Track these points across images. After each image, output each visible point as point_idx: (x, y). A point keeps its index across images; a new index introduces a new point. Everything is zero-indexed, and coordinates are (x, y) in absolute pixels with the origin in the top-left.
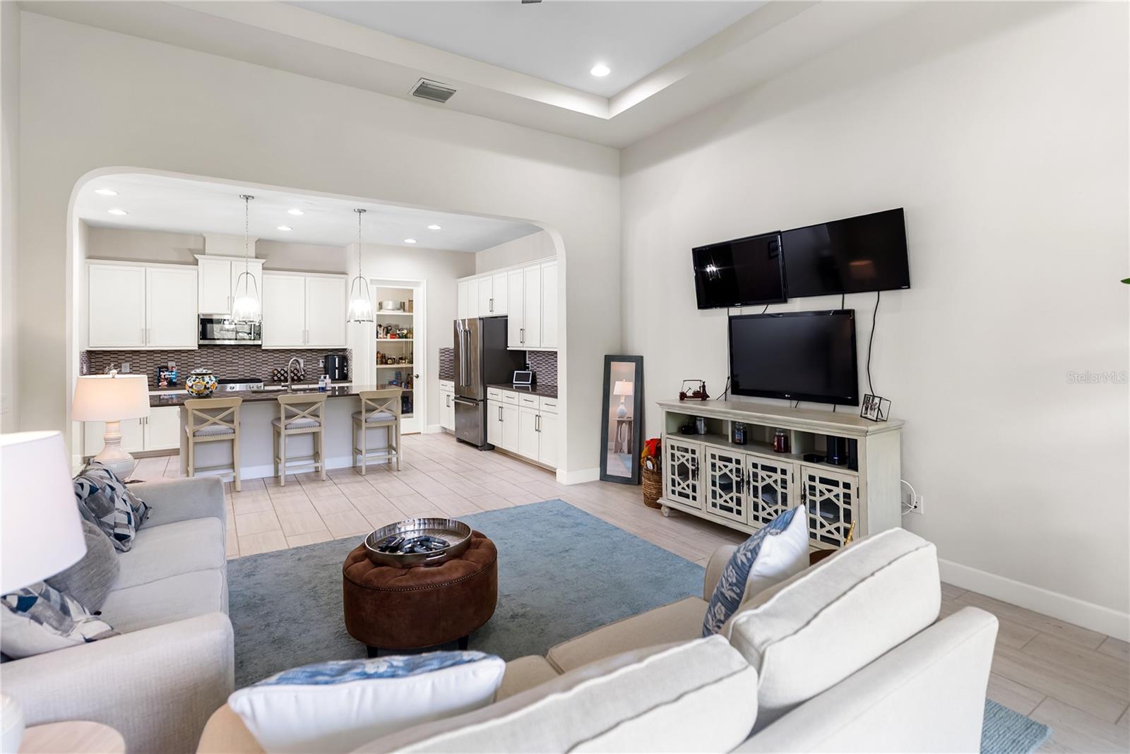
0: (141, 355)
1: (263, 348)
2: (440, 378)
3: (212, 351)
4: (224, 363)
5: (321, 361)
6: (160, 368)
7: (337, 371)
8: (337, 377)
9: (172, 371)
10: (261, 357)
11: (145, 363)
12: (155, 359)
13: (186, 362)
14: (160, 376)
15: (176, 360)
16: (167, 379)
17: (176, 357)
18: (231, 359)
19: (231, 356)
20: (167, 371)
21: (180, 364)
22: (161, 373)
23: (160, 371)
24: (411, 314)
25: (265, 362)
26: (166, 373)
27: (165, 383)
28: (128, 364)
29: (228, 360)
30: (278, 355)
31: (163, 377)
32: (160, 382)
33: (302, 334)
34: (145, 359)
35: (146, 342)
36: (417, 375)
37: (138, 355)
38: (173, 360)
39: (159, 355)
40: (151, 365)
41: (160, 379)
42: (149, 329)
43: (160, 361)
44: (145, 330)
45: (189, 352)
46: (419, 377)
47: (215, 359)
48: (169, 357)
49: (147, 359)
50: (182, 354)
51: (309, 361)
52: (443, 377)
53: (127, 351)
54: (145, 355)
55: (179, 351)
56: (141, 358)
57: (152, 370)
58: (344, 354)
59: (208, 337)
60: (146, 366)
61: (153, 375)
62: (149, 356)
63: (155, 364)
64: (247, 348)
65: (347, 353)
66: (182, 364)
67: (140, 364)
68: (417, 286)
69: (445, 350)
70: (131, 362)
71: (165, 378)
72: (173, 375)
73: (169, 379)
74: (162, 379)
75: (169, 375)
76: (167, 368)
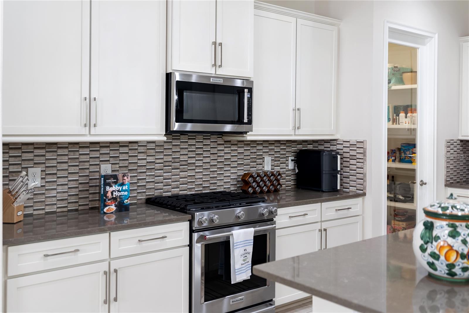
0: (60, 152)
2: (446, 185)
5: (290, 159)
9: (123, 184)
11: (65, 166)
12: (83, 158)
13: (126, 163)
15: (112, 161)
16: (115, 199)
20: (116, 183)
24: (413, 86)
27: (113, 208)
28: (37, 170)
29: (183, 158)
31: (109, 195)
33: (291, 113)
34: (65, 159)
35: (89, 124)
36: (422, 181)
37: (56, 152)
38: (108, 161)
39: (87, 151)
40: (76, 169)
41: (105, 200)
42: (95, 99)
43: (89, 161)
44: (90, 100)
45: (130, 145)
46: (426, 184)
47: (165, 157)
48: (101, 154)
49: (69, 159)
50: (121, 149)
51: (277, 159)
52: (448, 183)
53: (37, 143)
54: (66, 152)
55: (118, 143)
56: (59, 157)
57: (77, 180)
58: (334, 148)
59: (185, 117)
60: (66, 172)
61: (77, 190)
62: (72, 153)
63: (80, 169)
64: (200, 138)
65: (339, 147)
66: (120, 167)
67: (58, 170)
68: (424, 44)
69: (450, 143)
70: (44, 165)
71: (113, 198)
72: (125, 191)
73: (118, 200)
74: (109, 200)
75: (119, 191)
76: (115, 177)
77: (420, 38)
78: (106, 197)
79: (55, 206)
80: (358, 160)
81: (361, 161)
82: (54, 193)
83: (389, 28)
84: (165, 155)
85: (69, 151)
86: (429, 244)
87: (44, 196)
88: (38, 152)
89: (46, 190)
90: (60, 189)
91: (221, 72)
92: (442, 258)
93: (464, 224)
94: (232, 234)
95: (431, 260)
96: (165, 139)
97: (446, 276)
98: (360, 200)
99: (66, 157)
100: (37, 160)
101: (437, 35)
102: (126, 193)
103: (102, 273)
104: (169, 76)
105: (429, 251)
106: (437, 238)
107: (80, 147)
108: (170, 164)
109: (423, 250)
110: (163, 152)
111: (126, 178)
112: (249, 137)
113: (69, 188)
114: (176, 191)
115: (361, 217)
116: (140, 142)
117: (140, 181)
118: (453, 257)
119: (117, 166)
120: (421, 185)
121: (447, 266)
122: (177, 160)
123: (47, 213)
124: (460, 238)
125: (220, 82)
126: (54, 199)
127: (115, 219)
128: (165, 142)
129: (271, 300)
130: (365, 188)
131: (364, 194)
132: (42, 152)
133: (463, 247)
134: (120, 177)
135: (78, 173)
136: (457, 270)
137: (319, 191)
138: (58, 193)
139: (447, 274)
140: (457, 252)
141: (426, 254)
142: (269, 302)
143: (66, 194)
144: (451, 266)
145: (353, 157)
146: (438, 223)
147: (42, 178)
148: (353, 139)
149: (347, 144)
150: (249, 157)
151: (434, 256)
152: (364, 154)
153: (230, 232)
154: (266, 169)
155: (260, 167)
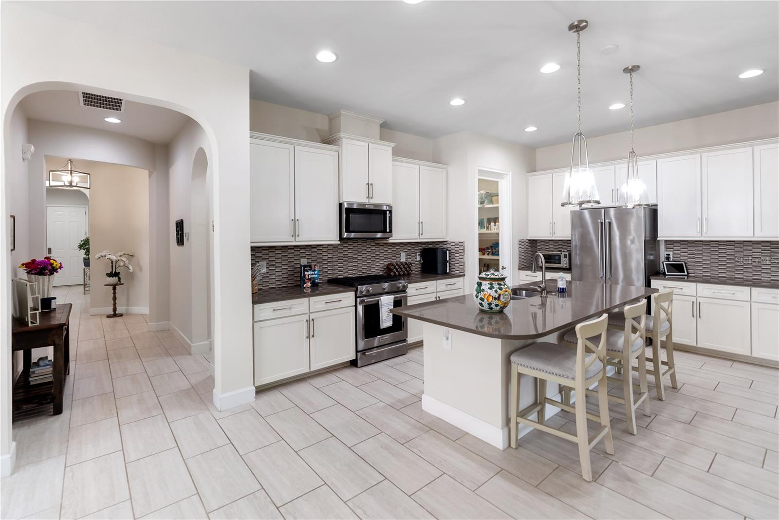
0: (277, 252)
2: (519, 269)
5: (418, 254)
9: (314, 270)
11: (280, 260)
12: (290, 255)
13: (315, 258)
14: (304, 276)
15: (307, 257)
16: (310, 279)
17: (307, 252)
20: (310, 270)
22: (306, 272)
23: (305, 270)
26: (310, 273)
27: (309, 284)
28: (264, 263)
29: (350, 255)
31: (307, 277)
32: (304, 283)
33: (417, 225)
34: (280, 256)
35: (295, 235)
36: (503, 266)
37: (274, 252)
38: (305, 257)
39: (292, 251)
40: (286, 262)
41: (304, 280)
42: (298, 220)
43: (293, 257)
44: (295, 221)
45: (318, 247)
46: (505, 268)
47: (339, 254)
48: (301, 253)
49: (282, 256)
50: (312, 249)
51: (409, 254)
52: (520, 267)
53: (264, 247)
54: (280, 252)
55: (310, 246)
56: (277, 255)
57: (287, 269)
58: (445, 246)
59: (351, 230)
60: (281, 264)
61: (287, 274)
62: (283, 253)
63: (289, 262)
64: (360, 242)
65: (449, 246)
66: (312, 260)
67: (276, 263)
68: (503, 179)
69: (521, 242)
70: (267, 260)
71: (309, 279)
72: (316, 274)
73: (312, 280)
74: (307, 280)
75: (312, 274)
76: (310, 266)
77: (500, 175)
78: (305, 278)
79: (275, 284)
80: (460, 254)
81: (462, 254)
82: (274, 277)
83: (479, 170)
84: (339, 253)
85: (282, 251)
86: (479, 294)
87: (268, 278)
88: (264, 252)
89: (270, 274)
90: (277, 274)
91: (371, 201)
92: (485, 300)
93: (497, 283)
94: (380, 299)
95: (480, 302)
96: (339, 243)
97: (488, 309)
98: (461, 278)
99: (281, 255)
100: (264, 257)
101: (511, 173)
102: (317, 276)
103: (305, 321)
104: (341, 205)
105: (479, 297)
106: (483, 290)
107: (289, 249)
108: (342, 258)
109: (477, 297)
110: (337, 251)
111: (316, 267)
112: (391, 241)
113: (283, 273)
114: (346, 275)
115: (462, 289)
116: (324, 245)
117: (324, 269)
118: (491, 299)
119: (310, 260)
120: (503, 269)
121: (488, 304)
122: (346, 256)
123: (270, 288)
124: (494, 290)
125: (372, 207)
126: (274, 280)
127: (311, 291)
128: (339, 245)
129: (406, 340)
130: (464, 271)
131: (464, 275)
132: (266, 252)
133: (496, 294)
134: (313, 266)
135: (287, 264)
136: (493, 306)
137: (436, 274)
138: (276, 276)
139: (489, 308)
140: (493, 297)
141: (478, 299)
142: (405, 340)
143: (281, 277)
144: (490, 304)
145: (457, 252)
146: (484, 283)
147: (267, 268)
148: (457, 240)
149: (454, 244)
150: (391, 254)
151: (482, 299)
152: (464, 250)
153: (379, 297)
154: (402, 261)
155: (398, 259)
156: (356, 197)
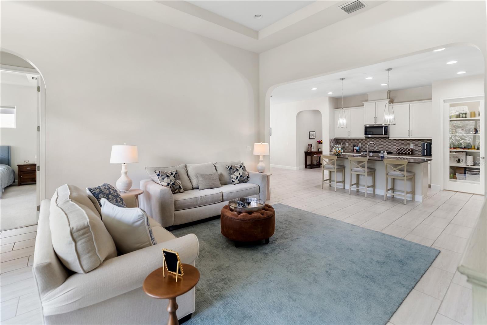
1: (390, 138)
3: (373, 139)
4: (378, 144)
6: (354, 145)
7: (425, 151)
8: (425, 154)
10: (393, 142)
12: (355, 142)
14: (354, 148)
16: (356, 149)
17: (361, 141)
18: (380, 143)
19: (380, 142)
21: (362, 144)
23: (354, 146)
25: (395, 145)
26: (356, 147)
27: (355, 151)
28: (347, 144)
29: (379, 143)
30: (401, 142)
32: (354, 150)
35: (349, 136)
44: (349, 132)
62: (353, 141)
64: (385, 138)
68: (482, 99)
70: (349, 142)
90: (351, 147)
91: (377, 123)
104: (365, 126)
125: (377, 126)
154: (411, 148)
155: (409, 147)
156: (371, 122)
